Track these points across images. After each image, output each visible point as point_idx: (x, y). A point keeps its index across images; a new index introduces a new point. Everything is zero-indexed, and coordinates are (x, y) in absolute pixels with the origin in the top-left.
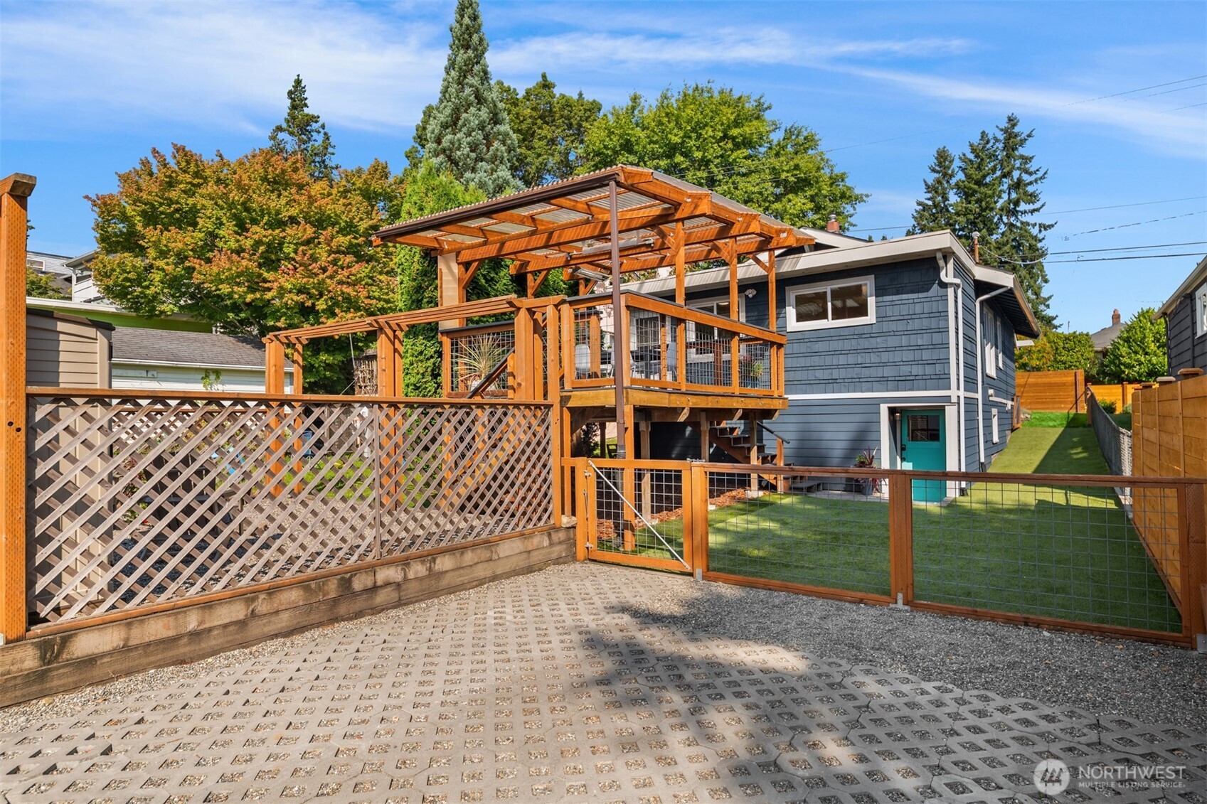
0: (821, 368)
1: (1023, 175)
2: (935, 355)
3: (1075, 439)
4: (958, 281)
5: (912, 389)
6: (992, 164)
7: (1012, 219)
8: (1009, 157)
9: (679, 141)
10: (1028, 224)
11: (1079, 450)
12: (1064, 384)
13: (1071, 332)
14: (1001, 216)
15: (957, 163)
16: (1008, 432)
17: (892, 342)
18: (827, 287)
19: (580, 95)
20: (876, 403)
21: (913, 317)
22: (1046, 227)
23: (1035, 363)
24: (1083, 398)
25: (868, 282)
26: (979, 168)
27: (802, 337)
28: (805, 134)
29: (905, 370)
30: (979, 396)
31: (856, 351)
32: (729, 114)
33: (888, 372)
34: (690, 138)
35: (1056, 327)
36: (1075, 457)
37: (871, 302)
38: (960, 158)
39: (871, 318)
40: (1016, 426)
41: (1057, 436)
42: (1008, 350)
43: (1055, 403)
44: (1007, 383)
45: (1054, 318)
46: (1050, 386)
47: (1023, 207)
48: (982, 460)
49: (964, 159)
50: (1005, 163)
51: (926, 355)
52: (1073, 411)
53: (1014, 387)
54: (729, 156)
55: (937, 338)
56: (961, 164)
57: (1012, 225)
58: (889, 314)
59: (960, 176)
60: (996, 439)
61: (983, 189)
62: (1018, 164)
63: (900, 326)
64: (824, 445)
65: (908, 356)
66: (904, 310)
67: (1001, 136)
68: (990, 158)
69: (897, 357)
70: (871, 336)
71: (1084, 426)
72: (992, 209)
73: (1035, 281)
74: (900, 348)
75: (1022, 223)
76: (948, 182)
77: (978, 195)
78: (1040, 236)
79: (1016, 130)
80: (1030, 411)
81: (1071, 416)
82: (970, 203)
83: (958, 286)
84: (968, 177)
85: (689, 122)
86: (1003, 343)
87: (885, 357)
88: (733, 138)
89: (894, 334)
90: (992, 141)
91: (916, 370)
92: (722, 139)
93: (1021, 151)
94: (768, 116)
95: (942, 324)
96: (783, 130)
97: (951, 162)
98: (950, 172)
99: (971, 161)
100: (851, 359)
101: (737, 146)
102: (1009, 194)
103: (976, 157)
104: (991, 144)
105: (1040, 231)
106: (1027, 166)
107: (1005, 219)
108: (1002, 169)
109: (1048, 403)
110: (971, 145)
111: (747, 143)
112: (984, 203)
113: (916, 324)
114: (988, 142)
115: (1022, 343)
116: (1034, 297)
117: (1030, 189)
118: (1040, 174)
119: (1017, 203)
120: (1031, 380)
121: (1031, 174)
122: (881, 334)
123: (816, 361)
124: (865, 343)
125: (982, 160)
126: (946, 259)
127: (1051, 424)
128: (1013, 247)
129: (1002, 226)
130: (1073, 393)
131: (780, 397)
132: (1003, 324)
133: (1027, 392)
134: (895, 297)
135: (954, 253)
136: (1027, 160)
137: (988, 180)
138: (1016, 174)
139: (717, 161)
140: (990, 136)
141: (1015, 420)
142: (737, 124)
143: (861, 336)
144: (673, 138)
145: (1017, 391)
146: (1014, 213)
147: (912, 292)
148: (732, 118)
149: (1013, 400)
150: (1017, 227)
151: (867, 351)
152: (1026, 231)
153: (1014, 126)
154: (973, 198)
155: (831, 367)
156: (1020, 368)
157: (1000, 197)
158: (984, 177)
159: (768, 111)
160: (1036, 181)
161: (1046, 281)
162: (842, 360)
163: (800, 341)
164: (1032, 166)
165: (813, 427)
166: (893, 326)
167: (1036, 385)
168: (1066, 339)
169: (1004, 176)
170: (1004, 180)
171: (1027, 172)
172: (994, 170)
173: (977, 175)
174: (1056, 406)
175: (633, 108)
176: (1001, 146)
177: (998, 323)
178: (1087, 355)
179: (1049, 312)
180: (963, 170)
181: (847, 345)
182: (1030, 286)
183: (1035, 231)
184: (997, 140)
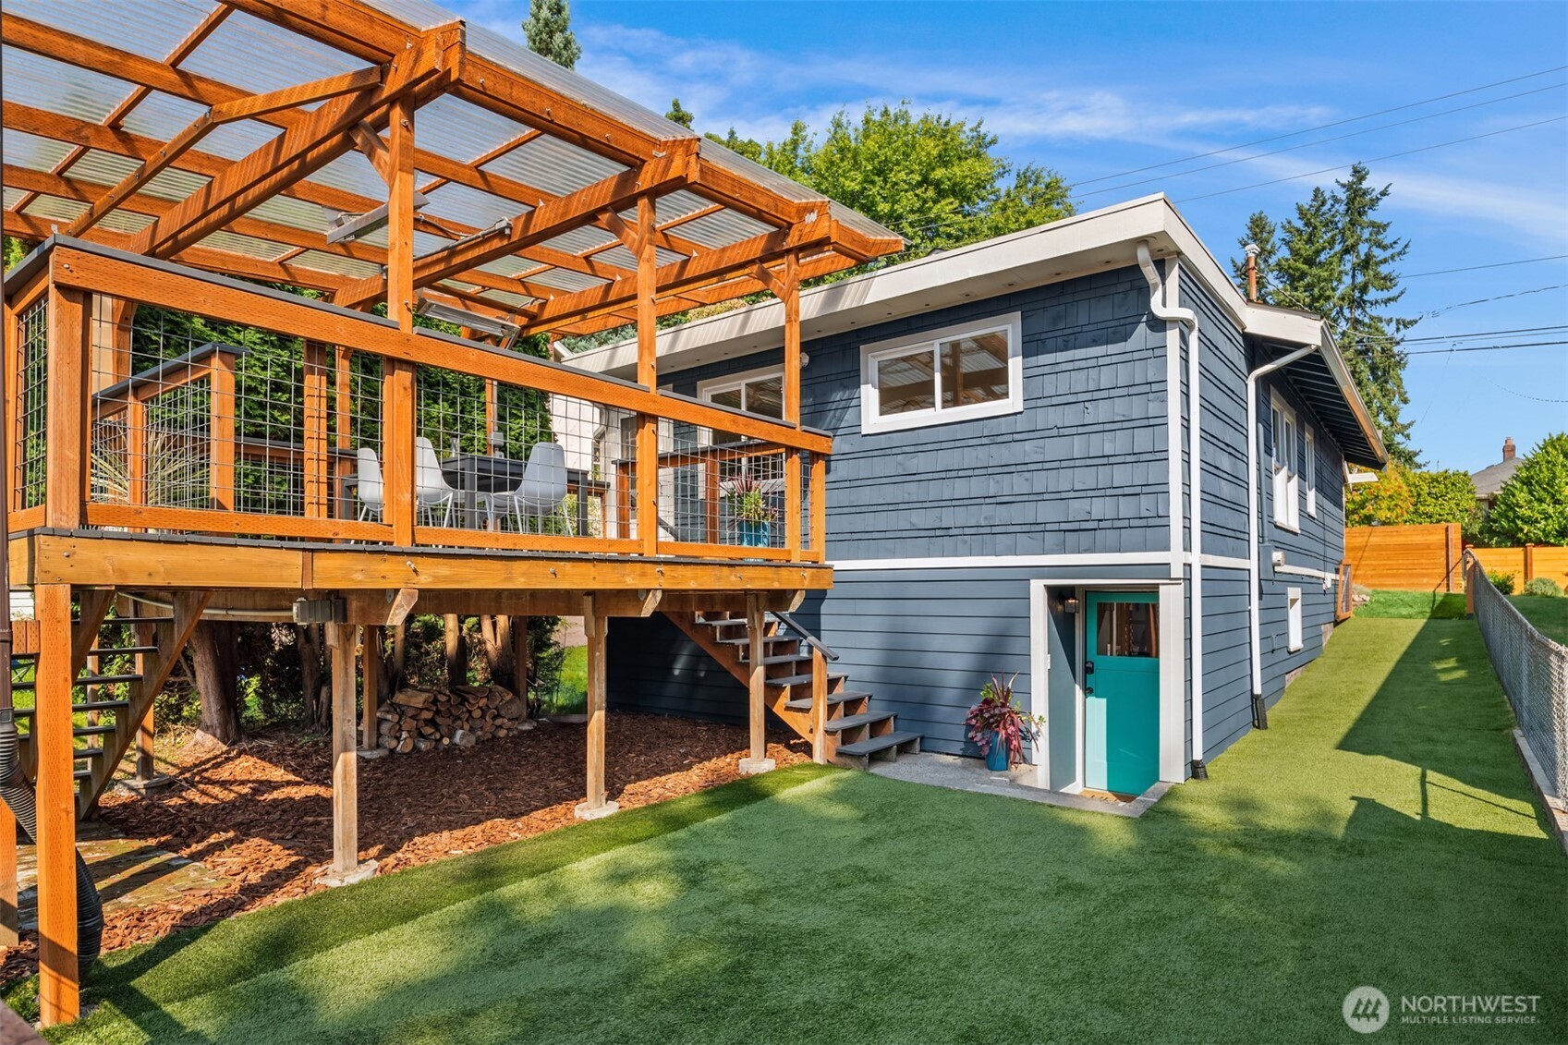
0: (922, 505)
1: (1374, 249)
2: (1138, 474)
3: (1444, 642)
4: (1187, 313)
5: (1090, 550)
6: (1329, 235)
7: (1358, 313)
8: (1353, 225)
9: (857, 188)
10: (1380, 320)
11: (1452, 663)
12: (1428, 547)
13: (1441, 470)
14: (1341, 308)
15: (1279, 234)
16: (1328, 630)
17: (1055, 449)
18: (935, 343)
19: (732, 134)
20: (1022, 577)
21: (1096, 395)
22: (1407, 324)
23: (1383, 514)
24: (1459, 568)
25: (1009, 327)
26: (1310, 241)
27: (886, 446)
28: (1048, 180)
29: (1077, 508)
30: (1253, 564)
31: (986, 471)
32: (932, 148)
33: (1047, 512)
34: (873, 183)
35: (1419, 466)
36: (1444, 677)
37: (1015, 366)
38: (1283, 227)
39: (1013, 402)
40: (1342, 615)
41: (1413, 635)
42: (1330, 488)
43: (1411, 576)
44: (1324, 542)
45: (1416, 454)
46: (1407, 549)
47: (1372, 294)
48: (1258, 690)
49: (1288, 227)
50: (1348, 233)
51: (1121, 476)
52: (1442, 591)
53: (1340, 549)
54: (930, 209)
55: (1143, 440)
56: (1286, 236)
57: (1357, 321)
58: (1049, 391)
59: (1284, 252)
60: (1295, 642)
61: (1315, 271)
62: (1366, 234)
63: (1070, 416)
64: (929, 660)
65: (1084, 478)
66: (1079, 381)
67: (1342, 195)
68: (1327, 225)
69: (1063, 480)
70: (1014, 438)
71: (1461, 616)
72: (1328, 298)
73: (1390, 401)
74: (1070, 463)
75: (1372, 318)
76: (1266, 261)
77: (1308, 279)
78: (1398, 337)
79: (1365, 185)
80: (1369, 590)
81: (1439, 599)
82: (1296, 289)
83: (1187, 324)
84: (1295, 253)
85: (870, 159)
86: (1318, 473)
87: (1040, 482)
88: (937, 184)
89: (1060, 432)
90: (1330, 202)
91: (1101, 508)
92: (920, 184)
93: (1371, 216)
94: (991, 153)
95: (1153, 409)
96: (1014, 174)
97: (1271, 232)
98: (1269, 247)
99: (1298, 230)
100: (976, 487)
101: (941, 194)
102: (1353, 276)
103: (1306, 225)
104: (1328, 206)
105: (1398, 329)
106: (1380, 237)
107: (1347, 312)
108: (1344, 240)
109: (1400, 576)
110: (1300, 209)
111: (958, 191)
112: (1316, 290)
113: (1101, 412)
114: (1323, 203)
115: (1357, 476)
116: (1388, 423)
117: (1384, 270)
118: (1398, 248)
119: (1364, 289)
120: (1374, 540)
121: (1385, 248)
122: (1033, 433)
123: (912, 491)
124: (1003, 454)
125: (1315, 228)
126: (1161, 265)
127: (1404, 611)
128: (1359, 353)
129: (1343, 323)
130: (1443, 560)
131: (816, 565)
132: (1320, 440)
133: (1368, 558)
134: (1061, 356)
135: (1179, 253)
136: (1379, 228)
137: (1323, 257)
138: (1363, 248)
139: (912, 217)
140: (1327, 195)
141: (1341, 604)
142: (943, 160)
143: (995, 440)
144: (847, 183)
145: (1346, 557)
146: (1360, 303)
147: (1095, 342)
148: (935, 153)
149: (1337, 571)
150: (1364, 325)
151: (1007, 469)
152: (1377, 329)
153: (1362, 179)
154: (1302, 283)
155: (940, 504)
156: (1361, 522)
157: (1340, 281)
158: (1318, 252)
159: (993, 146)
160: (1392, 257)
161: (1405, 401)
162: (961, 488)
163: (885, 452)
164: (1387, 238)
165: (912, 624)
166: (1054, 417)
167: (1379, 548)
168: (1434, 480)
169: (1347, 251)
170: (1347, 257)
171: (1379, 245)
172: (1332, 242)
173: (1307, 250)
174: (1415, 581)
175: (795, 144)
176: (1342, 208)
177: (1308, 437)
178: (1464, 504)
179: (1410, 446)
180: (1287, 243)
181: (971, 457)
182: (1381, 409)
183: (1390, 330)
184: (1336, 200)
